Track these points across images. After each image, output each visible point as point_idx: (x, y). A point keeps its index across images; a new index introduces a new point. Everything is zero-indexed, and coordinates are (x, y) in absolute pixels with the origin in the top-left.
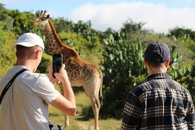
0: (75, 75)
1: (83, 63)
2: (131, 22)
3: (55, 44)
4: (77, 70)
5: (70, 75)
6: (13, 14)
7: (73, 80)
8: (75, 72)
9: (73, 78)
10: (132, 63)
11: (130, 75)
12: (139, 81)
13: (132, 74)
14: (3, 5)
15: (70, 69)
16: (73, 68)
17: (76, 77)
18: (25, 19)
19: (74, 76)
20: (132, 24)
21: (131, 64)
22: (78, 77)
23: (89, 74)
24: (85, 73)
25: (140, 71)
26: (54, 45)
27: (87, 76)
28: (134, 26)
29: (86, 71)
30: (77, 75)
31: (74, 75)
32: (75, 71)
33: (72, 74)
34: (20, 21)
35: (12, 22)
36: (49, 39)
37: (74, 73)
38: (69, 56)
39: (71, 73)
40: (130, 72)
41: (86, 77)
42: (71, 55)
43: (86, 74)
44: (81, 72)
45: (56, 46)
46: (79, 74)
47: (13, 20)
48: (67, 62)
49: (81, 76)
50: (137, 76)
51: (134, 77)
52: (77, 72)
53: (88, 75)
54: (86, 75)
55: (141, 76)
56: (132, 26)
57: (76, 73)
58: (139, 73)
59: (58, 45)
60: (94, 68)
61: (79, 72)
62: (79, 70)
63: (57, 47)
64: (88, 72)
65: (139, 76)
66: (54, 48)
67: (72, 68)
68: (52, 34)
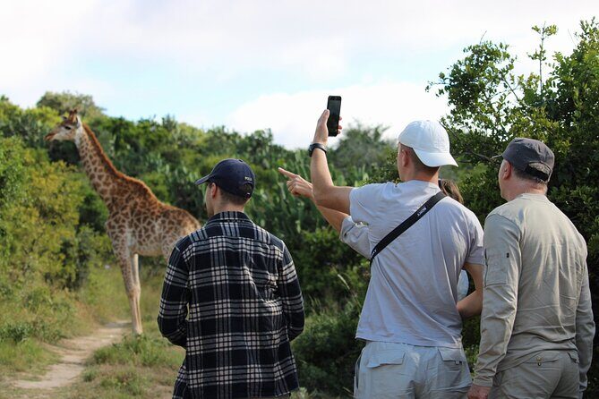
0: (146, 232)
1: (161, 207)
2: (359, 126)
3: (102, 173)
4: (149, 223)
5: (137, 234)
6: (113, 126)
7: (143, 243)
8: (145, 228)
9: (141, 240)
10: (303, 204)
11: (299, 229)
12: (317, 239)
13: (302, 228)
14: (102, 109)
15: (135, 221)
16: (142, 220)
17: (148, 237)
18: (139, 133)
19: (144, 237)
20: (362, 129)
21: (300, 206)
22: (152, 238)
23: (174, 230)
24: (165, 227)
25: (318, 220)
26: (100, 177)
27: (170, 234)
28: (366, 133)
29: (166, 224)
30: (150, 233)
31: (143, 234)
32: (145, 225)
33: (140, 231)
34: (128, 139)
35: (112, 142)
36: (89, 166)
37: (143, 231)
38: (133, 195)
39: (139, 229)
40: (298, 222)
41: (167, 235)
42: (138, 194)
43: (167, 229)
44: (157, 227)
45: (104, 179)
46: (153, 231)
47: (115, 138)
48: (128, 208)
49: (157, 235)
50: (313, 231)
51: (306, 232)
52: (149, 227)
53: (172, 232)
54: (168, 232)
55: (322, 231)
56: (362, 133)
57: (147, 230)
58: (317, 224)
59: (108, 177)
60: (183, 217)
61: (154, 227)
62: (154, 222)
63: (107, 179)
64: (171, 226)
65: (318, 231)
66: (101, 182)
67: (139, 220)
68: (95, 155)
